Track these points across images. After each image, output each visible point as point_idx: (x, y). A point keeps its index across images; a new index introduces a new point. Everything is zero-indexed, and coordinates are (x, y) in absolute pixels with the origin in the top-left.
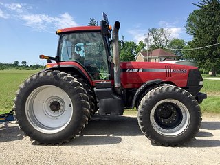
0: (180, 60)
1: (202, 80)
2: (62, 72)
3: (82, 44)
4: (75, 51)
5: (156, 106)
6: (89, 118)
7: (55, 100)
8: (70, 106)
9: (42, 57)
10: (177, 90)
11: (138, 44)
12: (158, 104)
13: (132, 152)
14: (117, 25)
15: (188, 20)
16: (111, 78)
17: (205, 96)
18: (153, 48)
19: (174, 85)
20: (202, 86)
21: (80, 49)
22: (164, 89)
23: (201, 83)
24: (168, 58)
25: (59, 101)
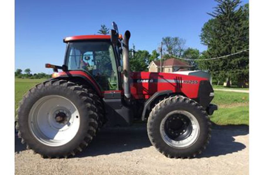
0: (195, 71)
1: (213, 91)
2: (69, 82)
3: (91, 53)
4: (84, 60)
5: (166, 118)
6: (97, 130)
7: (61, 111)
8: (77, 117)
9: (48, 66)
10: (187, 101)
11: (151, 53)
12: (167, 115)
13: (141, 164)
14: (128, 34)
15: (203, 29)
16: (121, 88)
17: (216, 108)
18: (167, 57)
19: (184, 95)
20: (213, 97)
21: (89, 58)
22: (174, 101)
23: (212, 94)
24: (182, 68)
25: (65, 112)
